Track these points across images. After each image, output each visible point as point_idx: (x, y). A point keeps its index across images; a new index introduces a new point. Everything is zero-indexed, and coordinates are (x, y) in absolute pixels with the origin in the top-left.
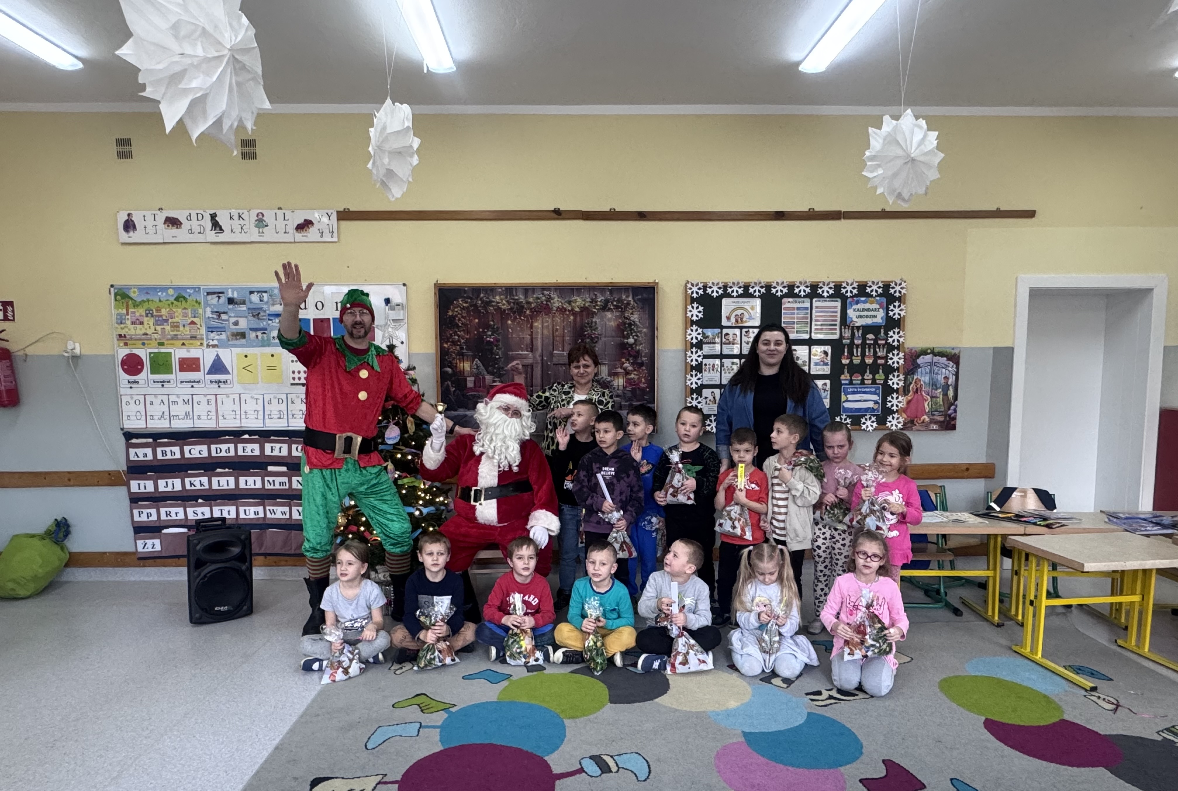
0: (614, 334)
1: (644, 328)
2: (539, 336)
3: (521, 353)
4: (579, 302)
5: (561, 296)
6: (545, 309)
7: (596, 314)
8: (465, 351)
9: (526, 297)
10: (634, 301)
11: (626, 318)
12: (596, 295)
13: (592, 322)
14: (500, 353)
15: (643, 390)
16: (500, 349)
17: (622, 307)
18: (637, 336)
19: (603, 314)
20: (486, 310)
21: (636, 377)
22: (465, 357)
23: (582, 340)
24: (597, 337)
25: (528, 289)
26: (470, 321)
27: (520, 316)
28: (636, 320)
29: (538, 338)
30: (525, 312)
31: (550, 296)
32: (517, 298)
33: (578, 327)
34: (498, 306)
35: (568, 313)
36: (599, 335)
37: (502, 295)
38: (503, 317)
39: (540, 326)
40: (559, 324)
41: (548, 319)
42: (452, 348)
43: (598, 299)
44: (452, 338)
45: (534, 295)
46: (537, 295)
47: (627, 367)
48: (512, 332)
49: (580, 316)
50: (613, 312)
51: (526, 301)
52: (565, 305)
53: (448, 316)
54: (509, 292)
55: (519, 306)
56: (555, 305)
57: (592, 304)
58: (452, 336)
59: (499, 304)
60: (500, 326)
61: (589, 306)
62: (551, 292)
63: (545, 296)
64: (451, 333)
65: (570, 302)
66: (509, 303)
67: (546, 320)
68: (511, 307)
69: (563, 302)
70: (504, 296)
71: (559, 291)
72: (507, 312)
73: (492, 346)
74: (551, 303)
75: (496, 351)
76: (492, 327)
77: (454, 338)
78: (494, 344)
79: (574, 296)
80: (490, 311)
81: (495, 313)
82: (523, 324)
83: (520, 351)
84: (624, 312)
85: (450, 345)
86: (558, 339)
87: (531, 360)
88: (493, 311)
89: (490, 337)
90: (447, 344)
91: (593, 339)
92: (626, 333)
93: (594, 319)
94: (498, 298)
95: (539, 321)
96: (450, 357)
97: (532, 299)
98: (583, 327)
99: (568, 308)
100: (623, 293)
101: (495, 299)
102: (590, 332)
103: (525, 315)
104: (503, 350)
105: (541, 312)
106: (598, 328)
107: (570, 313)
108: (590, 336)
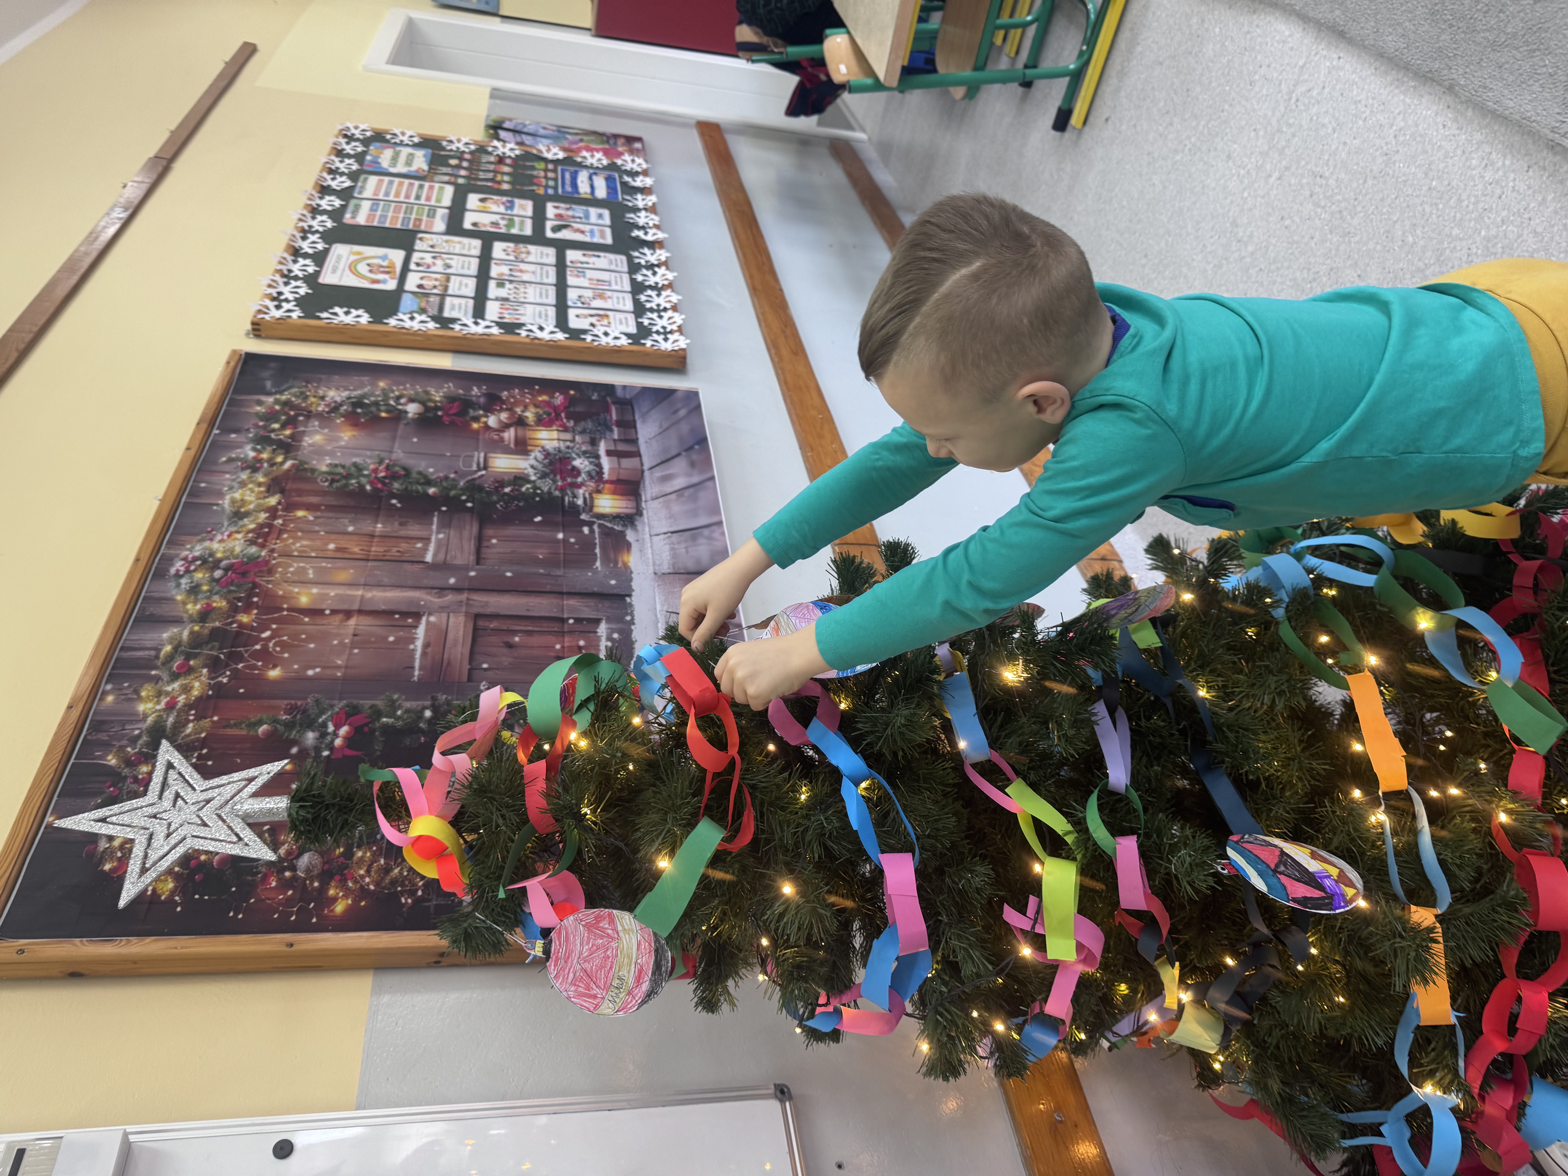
1: (375, 385)
2: (360, 593)
3: (419, 644)
4: (242, 496)
6: (243, 574)
9: (175, 621)
10: (279, 393)
11: (335, 409)
12: (230, 460)
13: (329, 473)
14: (408, 705)
15: (571, 402)
16: (393, 706)
17: (293, 415)
18: (398, 398)
19: (306, 450)
21: (532, 409)
23: (394, 496)
24: (388, 468)
27: (258, 640)
28: (345, 394)
29: (362, 596)
30: (241, 625)
31: (195, 559)
32: (168, 648)
33: (341, 502)
34: (185, 705)
35: (280, 521)
36: (381, 462)
37: (137, 692)
38: (242, 691)
39: (315, 591)
40: (318, 543)
41: (291, 569)
42: (355, 882)
43: (246, 456)
44: (305, 879)
45: (172, 600)
46: (174, 592)
47: (500, 421)
48: (323, 667)
49: (299, 496)
50: (304, 432)
51: (192, 622)
52: (245, 525)
53: (177, 898)
54: (127, 672)
55: (207, 643)
56: (238, 549)
57: (263, 470)
58: (295, 878)
59: (176, 703)
60: (283, 703)
61: (265, 475)
62: (177, 556)
63: (187, 571)
64: (274, 884)
65: (238, 515)
66: (186, 671)
67: (292, 573)
68: (203, 667)
69: (233, 529)
70: (146, 686)
71: (183, 538)
72: (225, 680)
73: (373, 731)
74: (227, 558)
75: (398, 718)
76: (281, 728)
77: (308, 870)
78: (366, 724)
79: (217, 505)
80: (201, 732)
81: (215, 718)
82: (295, 636)
83: (412, 647)
84: (310, 412)
85: (343, 885)
86: (376, 549)
87: (452, 620)
88: (206, 723)
89: (329, 738)
90: (335, 900)
91: (394, 477)
92: (383, 415)
93: (318, 467)
94: (141, 707)
95: (291, 592)
96: (403, 885)
97: (189, 606)
98: (344, 492)
99: (260, 521)
100: (243, 410)
101: (145, 716)
102: (363, 480)
103: (252, 628)
104: (396, 697)
105: (255, 585)
106: (355, 465)
107: (280, 517)
108: (381, 480)
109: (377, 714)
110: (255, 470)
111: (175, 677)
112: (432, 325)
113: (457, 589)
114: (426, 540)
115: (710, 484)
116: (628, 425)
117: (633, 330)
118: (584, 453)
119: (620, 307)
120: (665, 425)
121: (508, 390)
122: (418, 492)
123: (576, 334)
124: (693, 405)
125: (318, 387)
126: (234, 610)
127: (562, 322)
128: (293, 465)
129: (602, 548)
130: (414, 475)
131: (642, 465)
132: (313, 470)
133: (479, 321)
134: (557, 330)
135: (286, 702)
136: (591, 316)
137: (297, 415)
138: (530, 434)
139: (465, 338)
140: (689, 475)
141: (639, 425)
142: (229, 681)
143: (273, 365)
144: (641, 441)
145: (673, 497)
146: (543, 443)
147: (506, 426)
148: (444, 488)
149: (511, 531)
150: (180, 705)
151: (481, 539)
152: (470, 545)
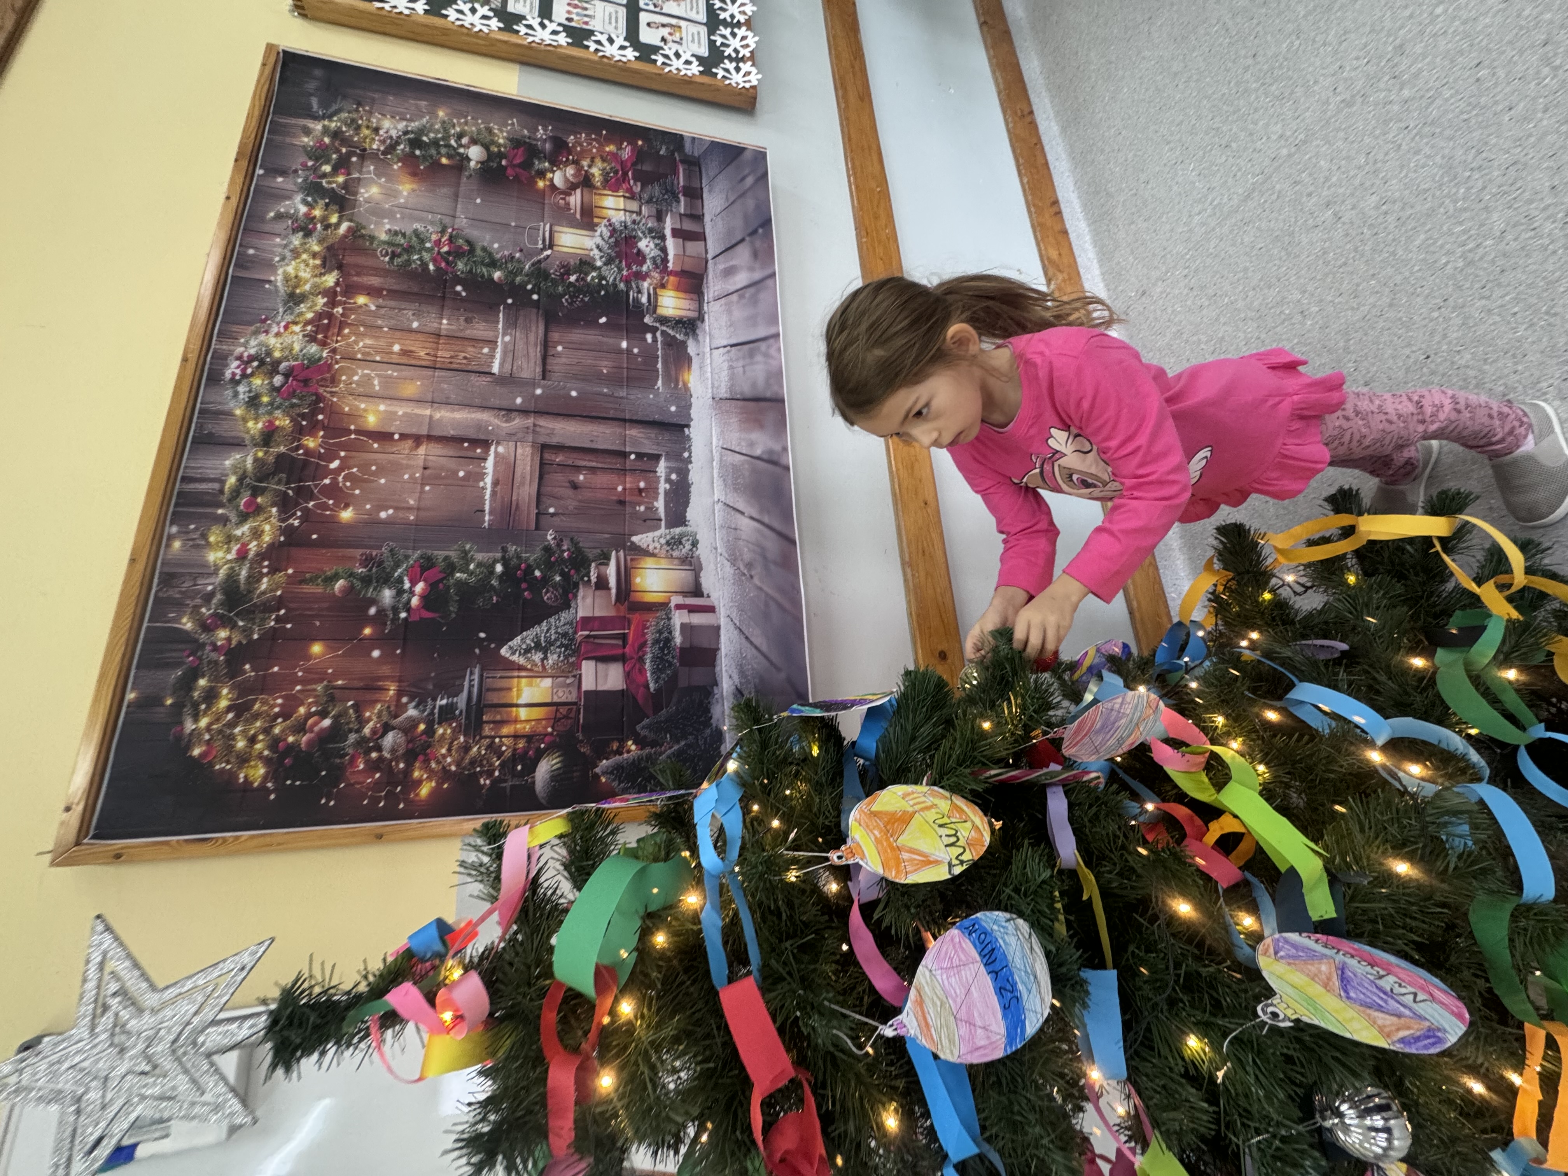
1: (434, 115)
2: (428, 412)
4: (297, 270)
5: (262, 324)
6: (305, 385)
8: (461, 701)
9: (237, 444)
11: (391, 148)
12: (280, 217)
13: (389, 243)
14: (480, 557)
15: (640, 156)
16: (466, 558)
17: (343, 154)
18: (460, 136)
21: (599, 164)
22: (493, 698)
23: (459, 281)
25: (195, 434)
26: (315, 675)
27: (327, 472)
28: (402, 125)
29: (431, 417)
30: (308, 452)
31: (252, 359)
32: (232, 480)
33: (403, 287)
34: (257, 554)
35: (340, 310)
36: (443, 232)
37: (204, 536)
38: (314, 536)
39: (382, 408)
40: (382, 343)
41: (356, 378)
42: (438, 762)
43: (297, 211)
44: (391, 760)
45: (230, 414)
46: (232, 404)
47: (566, 180)
48: (396, 509)
49: (358, 274)
50: (359, 179)
51: (255, 445)
52: (301, 314)
53: (269, 785)
54: (192, 510)
55: (274, 474)
56: (297, 347)
57: (316, 234)
58: (381, 759)
59: (247, 552)
60: (358, 553)
61: (320, 242)
62: (231, 353)
63: (244, 376)
64: (362, 766)
65: (294, 299)
66: (254, 511)
67: (358, 383)
68: (272, 506)
69: (289, 318)
70: (214, 528)
71: (235, 328)
72: (296, 523)
73: (448, 588)
74: (286, 359)
75: (471, 573)
76: (358, 584)
77: (393, 751)
78: (441, 580)
79: (270, 282)
80: (276, 590)
81: (290, 571)
82: (364, 467)
83: (481, 484)
84: (364, 150)
85: (426, 767)
86: (443, 354)
87: (519, 451)
88: (280, 577)
89: (405, 596)
90: (419, 782)
91: (457, 253)
92: (444, 161)
93: (376, 234)
94: (213, 556)
95: (358, 408)
96: (481, 766)
97: (250, 424)
98: (406, 273)
99: (318, 308)
100: (288, 140)
101: (217, 568)
102: (426, 256)
103: (320, 456)
104: (468, 547)
105: (319, 398)
106: (416, 231)
107: (340, 303)
108: (444, 257)
109: (451, 568)
110: (308, 234)
111: (244, 518)
112: (495, 24)
113: (523, 412)
114: (493, 343)
115: (769, 282)
116: (694, 194)
117: (704, 52)
118: (651, 230)
119: (693, 15)
120: (731, 199)
121: (575, 133)
122: (483, 276)
123: (646, 52)
124: (760, 173)
125: (370, 113)
126: (299, 432)
127: (632, 34)
128: (349, 229)
129: (665, 363)
130: (479, 252)
131: (706, 252)
132: (372, 238)
133: (546, 22)
134: (627, 44)
135: (361, 551)
136: (664, 26)
137: (350, 154)
138: (598, 200)
139: (529, 47)
140: (751, 269)
141: (705, 196)
142: (301, 523)
143: (318, 72)
144: (707, 218)
145: (735, 297)
146: (611, 213)
147: (572, 187)
148: (511, 272)
149: (578, 335)
150: (251, 554)
151: (546, 345)
152: (536, 353)
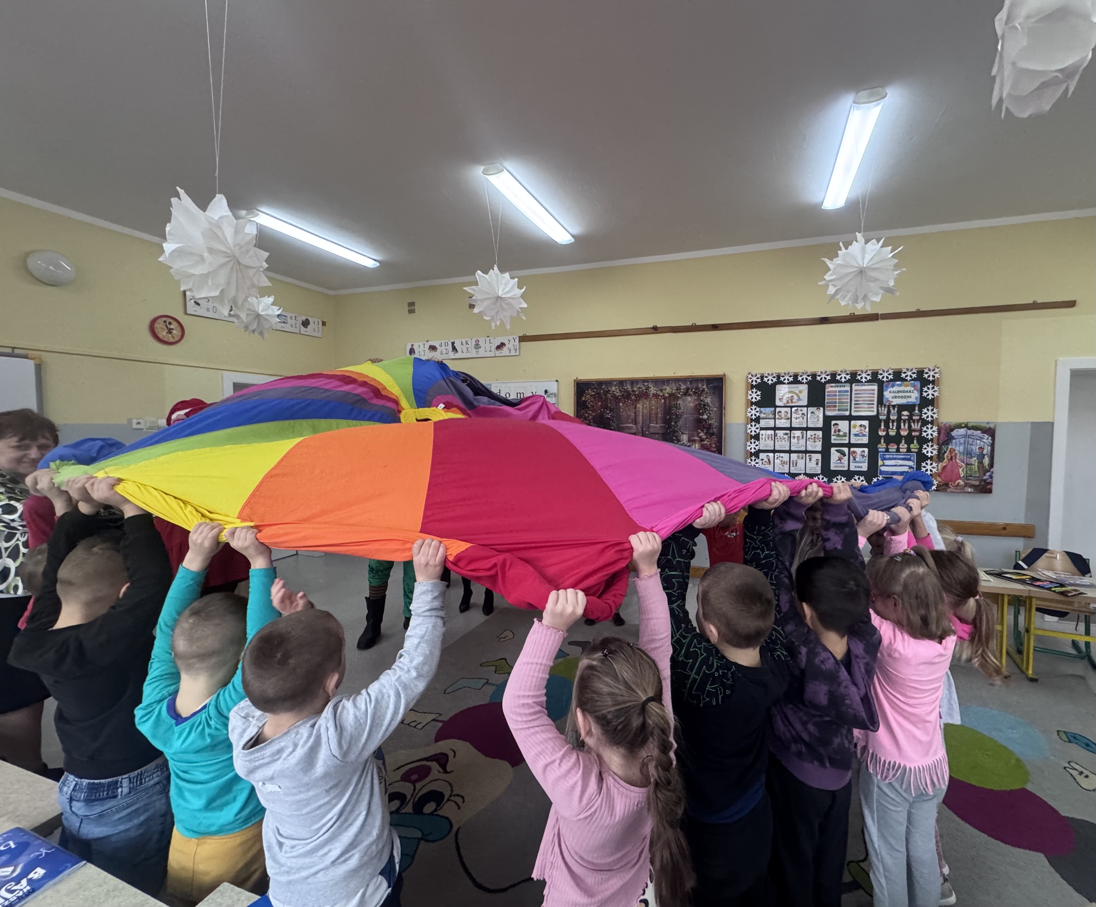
0: (693, 412)
1: (715, 407)
2: (641, 414)
4: (668, 390)
5: (655, 386)
6: (644, 395)
7: (680, 398)
9: (632, 387)
10: (708, 388)
11: (702, 401)
13: (677, 404)
17: (698, 393)
18: (709, 413)
19: (684, 398)
20: (606, 396)
21: (709, 443)
23: (670, 417)
25: (633, 382)
26: (596, 404)
27: (628, 400)
28: (709, 402)
31: (649, 387)
32: (626, 388)
33: (667, 407)
34: (614, 394)
35: (660, 398)
36: (682, 413)
37: (617, 386)
38: (617, 401)
39: (641, 407)
40: (654, 405)
41: (647, 402)
43: (682, 388)
45: (638, 386)
46: (640, 386)
47: (702, 436)
49: (669, 400)
50: (692, 396)
51: (632, 390)
52: (659, 392)
54: (621, 384)
55: (628, 393)
56: (652, 393)
59: (615, 392)
60: (615, 407)
61: (675, 392)
62: (649, 383)
63: (645, 386)
65: (662, 391)
66: (621, 392)
68: (622, 394)
71: (654, 383)
74: (649, 391)
79: (665, 386)
80: (609, 397)
81: (612, 398)
82: (630, 406)
84: (700, 396)
86: (653, 416)
91: (677, 416)
92: (701, 411)
93: (679, 401)
94: (614, 388)
95: (640, 403)
97: (636, 389)
98: (671, 407)
99: (660, 394)
100: (699, 383)
101: (612, 389)
102: (675, 411)
103: (631, 399)
105: (642, 397)
106: (681, 408)
107: (662, 397)
108: (676, 414)
109: (613, 421)
110: (677, 390)
112: (754, 417)
113: (642, 430)
114: (657, 423)
121: (716, 437)
122: (672, 421)
125: (710, 396)
130: (678, 420)
136: (769, 460)
142: (619, 398)
143: (720, 385)
151: (657, 434)
152: (656, 432)
